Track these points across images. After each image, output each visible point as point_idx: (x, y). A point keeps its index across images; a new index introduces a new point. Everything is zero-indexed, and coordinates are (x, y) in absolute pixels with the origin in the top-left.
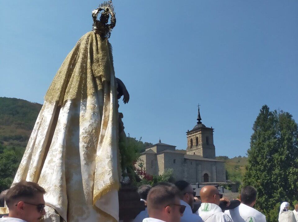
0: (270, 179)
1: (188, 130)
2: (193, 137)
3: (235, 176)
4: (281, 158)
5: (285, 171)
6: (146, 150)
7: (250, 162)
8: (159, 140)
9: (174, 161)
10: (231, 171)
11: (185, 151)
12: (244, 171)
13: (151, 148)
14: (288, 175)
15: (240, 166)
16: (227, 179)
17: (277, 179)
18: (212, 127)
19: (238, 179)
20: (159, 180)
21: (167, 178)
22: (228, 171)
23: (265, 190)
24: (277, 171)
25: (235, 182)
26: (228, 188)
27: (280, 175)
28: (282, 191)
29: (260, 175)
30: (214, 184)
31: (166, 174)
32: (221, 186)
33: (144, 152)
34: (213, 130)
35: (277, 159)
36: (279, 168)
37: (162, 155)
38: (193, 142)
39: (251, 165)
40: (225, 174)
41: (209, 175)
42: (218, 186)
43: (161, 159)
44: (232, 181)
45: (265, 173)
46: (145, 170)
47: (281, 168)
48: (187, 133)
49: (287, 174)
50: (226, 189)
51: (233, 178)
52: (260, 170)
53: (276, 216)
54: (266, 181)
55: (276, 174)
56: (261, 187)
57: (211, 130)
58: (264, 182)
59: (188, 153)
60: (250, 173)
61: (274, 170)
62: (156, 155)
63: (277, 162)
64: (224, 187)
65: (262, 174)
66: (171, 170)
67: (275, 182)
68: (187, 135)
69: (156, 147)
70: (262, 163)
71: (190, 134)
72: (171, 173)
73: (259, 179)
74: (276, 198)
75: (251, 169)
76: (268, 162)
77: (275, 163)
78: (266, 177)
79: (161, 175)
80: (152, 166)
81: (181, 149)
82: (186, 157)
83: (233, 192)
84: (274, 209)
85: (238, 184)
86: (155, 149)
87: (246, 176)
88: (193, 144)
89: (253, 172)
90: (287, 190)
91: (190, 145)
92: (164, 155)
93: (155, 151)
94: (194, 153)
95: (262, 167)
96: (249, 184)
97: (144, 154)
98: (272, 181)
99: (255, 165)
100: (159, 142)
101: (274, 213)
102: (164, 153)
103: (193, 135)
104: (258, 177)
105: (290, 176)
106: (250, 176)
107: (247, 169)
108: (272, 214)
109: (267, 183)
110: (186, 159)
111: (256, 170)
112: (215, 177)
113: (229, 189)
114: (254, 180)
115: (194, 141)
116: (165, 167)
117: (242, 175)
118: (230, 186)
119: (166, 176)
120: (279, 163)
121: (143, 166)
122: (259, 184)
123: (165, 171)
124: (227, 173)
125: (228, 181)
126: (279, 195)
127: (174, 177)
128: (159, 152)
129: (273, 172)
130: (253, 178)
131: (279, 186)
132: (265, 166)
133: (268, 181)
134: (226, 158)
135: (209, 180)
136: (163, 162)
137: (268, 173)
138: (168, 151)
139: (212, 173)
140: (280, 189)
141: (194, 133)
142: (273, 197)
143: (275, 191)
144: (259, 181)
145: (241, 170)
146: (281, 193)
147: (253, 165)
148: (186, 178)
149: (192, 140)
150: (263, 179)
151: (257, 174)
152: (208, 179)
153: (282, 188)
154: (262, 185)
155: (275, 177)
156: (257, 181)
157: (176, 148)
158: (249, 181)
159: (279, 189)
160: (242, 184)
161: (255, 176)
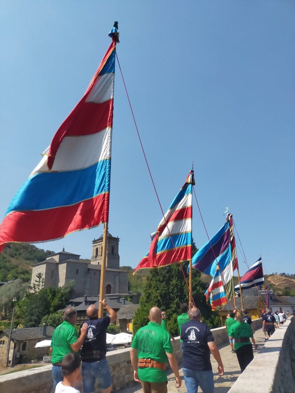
0: (168, 289)
1: (95, 239)
2: (98, 247)
3: (136, 287)
4: (178, 269)
5: (181, 282)
6: (47, 259)
7: (151, 272)
8: (63, 249)
9: (77, 271)
10: (133, 282)
11: (89, 261)
12: (145, 282)
13: (53, 257)
14: (184, 286)
15: (142, 276)
16: (129, 290)
17: (173, 289)
18: (118, 237)
19: (140, 290)
20: (58, 292)
21: (68, 290)
22: (130, 281)
23: (163, 301)
24: (174, 282)
25: (136, 293)
26: (129, 299)
27: (177, 285)
28: (178, 302)
29: (159, 286)
30: (116, 296)
31: (67, 285)
32: (122, 297)
33: (45, 261)
34: (119, 240)
35: (175, 270)
36: (176, 279)
37: (65, 265)
38: (98, 251)
39: (151, 276)
40: (127, 284)
41: (112, 286)
42: (120, 298)
43: (63, 269)
44: (133, 292)
45: (164, 284)
46: (44, 281)
47: (178, 279)
48: (93, 242)
49: (183, 284)
50: (128, 300)
51: (135, 289)
52: (159, 280)
53: (172, 328)
54: (164, 292)
55: (173, 285)
56: (159, 298)
57: (117, 240)
58: (162, 293)
59: (92, 263)
60: (151, 283)
61: (172, 281)
62: (57, 264)
63: (175, 273)
64: (126, 299)
65: (161, 284)
66: (73, 280)
67: (172, 293)
68: (93, 243)
69: (58, 256)
70: (162, 274)
71: (96, 243)
72: (72, 285)
73: (159, 290)
74: (173, 309)
75: (151, 280)
76: (167, 273)
77: (172, 274)
78: (164, 287)
79: (60, 287)
80: (52, 276)
81: (85, 259)
82: (90, 267)
83: (134, 303)
84: (170, 320)
85: (139, 295)
86: (57, 258)
87: (146, 287)
88: (98, 253)
89: (153, 283)
90: (182, 301)
91: (95, 254)
92: (67, 265)
93: (57, 260)
94: (99, 263)
95: (161, 277)
96: (150, 294)
97: (44, 263)
98: (170, 291)
99: (155, 275)
100: (62, 251)
101: (170, 324)
102: (67, 262)
103: (99, 244)
104: (158, 288)
105: (185, 286)
106: (150, 286)
107: (148, 279)
108: (169, 325)
109: (165, 294)
110: (89, 269)
111: (156, 281)
112: (117, 288)
113: (131, 301)
114: (153, 291)
115: (100, 250)
116: (66, 278)
117: (144, 286)
118: (131, 297)
119: (66, 288)
120: (176, 273)
121: (42, 277)
122: (158, 295)
123: (66, 282)
124: (129, 283)
125: (130, 292)
126: (175, 306)
127: (75, 289)
128: (61, 262)
129: (171, 282)
130: (153, 289)
131: (175, 297)
132: (164, 277)
133: (166, 291)
134: (129, 268)
135: (112, 291)
136: (65, 272)
137: (166, 284)
138: (71, 260)
139: (114, 284)
140: (177, 300)
141: (100, 242)
142: (171, 308)
143: (172, 302)
144: (158, 291)
145: (142, 280)
146: (177, 304)
147: (154, 276)
148: (88, 289)
149: (97, 250)
150: (161, 290)
151: (157, 285)
152: (110, 290)
153: (178, 299)
154: (161, 296)
155: (172, 287)
156: (156, 292)
157: (80, 258)
158: (150, 292)
159: (175, 300)
160: (143, 294)
161: (154, 287)
